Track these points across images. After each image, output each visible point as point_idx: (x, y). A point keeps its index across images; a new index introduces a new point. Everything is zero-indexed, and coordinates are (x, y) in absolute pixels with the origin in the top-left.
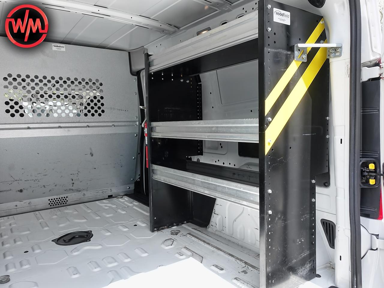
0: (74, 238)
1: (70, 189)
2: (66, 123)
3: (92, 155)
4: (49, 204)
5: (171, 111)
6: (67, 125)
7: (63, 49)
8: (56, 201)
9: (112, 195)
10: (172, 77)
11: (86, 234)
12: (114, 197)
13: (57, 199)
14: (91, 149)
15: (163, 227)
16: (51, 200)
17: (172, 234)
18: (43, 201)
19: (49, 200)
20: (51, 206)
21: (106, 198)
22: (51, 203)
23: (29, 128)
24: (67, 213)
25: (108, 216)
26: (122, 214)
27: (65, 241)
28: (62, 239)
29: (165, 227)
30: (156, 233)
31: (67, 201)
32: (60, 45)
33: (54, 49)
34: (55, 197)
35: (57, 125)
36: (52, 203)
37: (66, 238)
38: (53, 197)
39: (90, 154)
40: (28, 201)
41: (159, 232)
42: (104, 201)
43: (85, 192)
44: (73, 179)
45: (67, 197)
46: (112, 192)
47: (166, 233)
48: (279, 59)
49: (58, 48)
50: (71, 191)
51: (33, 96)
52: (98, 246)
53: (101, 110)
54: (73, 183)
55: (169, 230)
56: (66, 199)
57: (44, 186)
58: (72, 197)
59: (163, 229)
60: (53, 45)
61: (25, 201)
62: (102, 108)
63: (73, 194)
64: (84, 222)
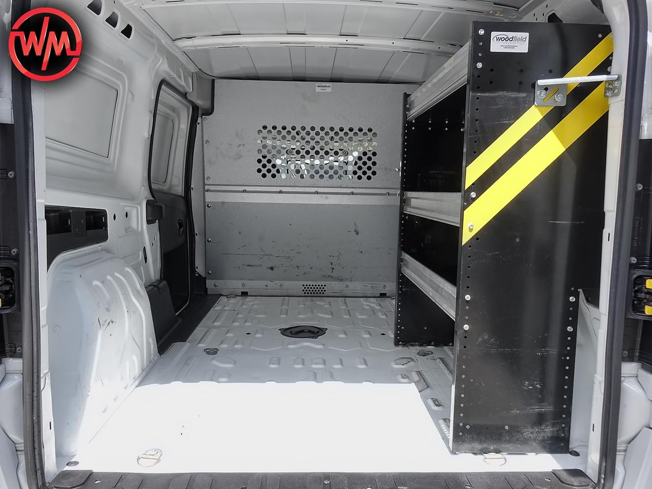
0: (302, 331)
1: (329, 276)
2: (324, 187)
3: (357, 233)
4: (303, 290)
5: (440, 176)
6: (326, 190)
7: (329, 90)
8: (311, 288)
9: (386, 294)
10: (447, 126)
11: (317, 330)
12: (388, 297)
13: (313, 285)
14: (355, 225)
15: (414, 344)
16: (305, 286)
17: (419, 354)
18: (297, 286)
19: (304, 285)
20: (305, 293)
21: (377, 296)
22: (305, 290)
23: (281, 192)
24: (320, 305)
25: (360, 317)
26: (380, 318)
27: (291, 332)
28: (290, 330)
29: (417, 343)
30: (400, 348)
31: (325, 291)
32: (325, 85)
33: (318, 90)
34: (311, 283)
35: (313, 190)
36: (307, 290)
37: (294, 330)
38: (309, 283)
39: (355, 231)
40: (279, 283)
41: (405, 348)
42: (372, 299)
43: (348, 283)
44: (333, 262)
45: (325, 286)
46: (387, 289)
47: (413, 351)
48: (499, 106)
49: (323, 88)
50: (331, 278)
51: (288, 152)
52: (319, 345)
53: (372, 171)
54: (333, 268)
55: (418, 349)
56: (323, 288)
57: (298, 266)
58: (332, 286)
59: (413, 345)
60: (317, 84)
61: (276, 282)
62: (374, 168)
63: (334, 283)
64: (327, 319)
